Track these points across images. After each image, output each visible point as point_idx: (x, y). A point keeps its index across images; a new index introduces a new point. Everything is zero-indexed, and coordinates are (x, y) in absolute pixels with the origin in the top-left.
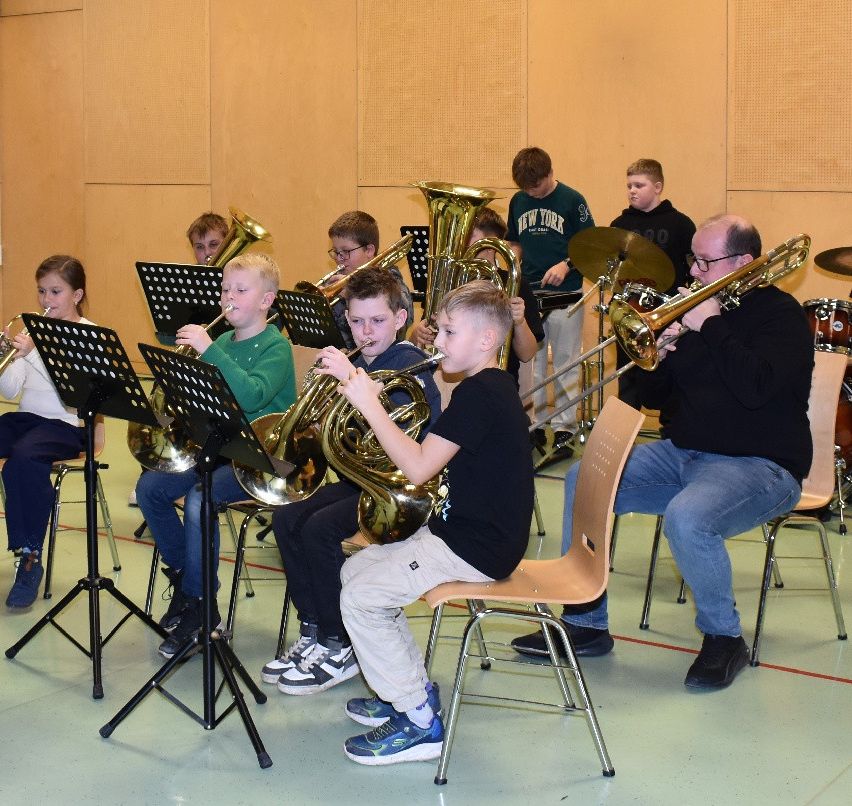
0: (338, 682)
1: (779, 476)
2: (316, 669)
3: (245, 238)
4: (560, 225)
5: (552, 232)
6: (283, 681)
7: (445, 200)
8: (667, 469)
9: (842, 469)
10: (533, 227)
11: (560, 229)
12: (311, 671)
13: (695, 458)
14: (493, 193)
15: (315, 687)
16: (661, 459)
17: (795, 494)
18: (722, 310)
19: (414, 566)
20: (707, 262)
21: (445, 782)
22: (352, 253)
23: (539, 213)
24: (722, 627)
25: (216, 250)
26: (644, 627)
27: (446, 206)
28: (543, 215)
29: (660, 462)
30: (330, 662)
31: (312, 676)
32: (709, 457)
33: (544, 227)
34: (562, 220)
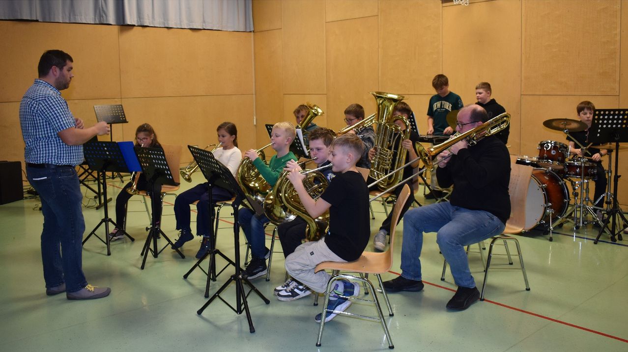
0: (302, 296)
1: (493, 219)
2: (292, 291)
3: (313, 115)
4: (450, 108)
5: (447, 110)
6: (279, 295)
7: (383, 100)
8: (446, 214)
9: (552, 214)
10: (439, 108)
11: (450, 109)
12: (290, 292)
13: (457, 210)
14: (404, 97)
15: (291, 298)
16: (444, 209)
17: (500, 227)
18: (468, 146)
19: (312, 253)
20: (462, 125)
21: (320, 345)
22: (353, 121)
23: (442, 103)
24: (465, 284)
25: (303, 119)
26: (443, 280)
27: (383, 102)
28: (443, 104)
29: (444, 211)
30: (298, 289)
31: (290, 294)
32: (462, 209)
33: (444, 108)
34: (451, 105)
